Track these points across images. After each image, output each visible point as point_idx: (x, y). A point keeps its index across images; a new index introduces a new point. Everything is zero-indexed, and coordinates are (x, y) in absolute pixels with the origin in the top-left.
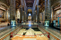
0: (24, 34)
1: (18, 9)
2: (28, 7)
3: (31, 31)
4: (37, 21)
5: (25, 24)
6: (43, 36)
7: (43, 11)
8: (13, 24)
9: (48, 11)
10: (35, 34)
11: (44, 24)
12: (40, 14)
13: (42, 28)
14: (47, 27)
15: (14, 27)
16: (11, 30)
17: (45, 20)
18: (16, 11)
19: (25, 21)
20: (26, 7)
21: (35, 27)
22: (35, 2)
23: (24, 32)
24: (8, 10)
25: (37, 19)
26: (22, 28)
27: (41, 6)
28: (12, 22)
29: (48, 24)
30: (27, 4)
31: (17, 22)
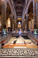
0: (15, 42)
1: (9, 18)
2: (18, 16)
3: (21, 39)
4: (26, 30)
5: (15, 32)
6: (32, 44)
7: (32, 19)
8: (4, 32)
9: (37, 20)
10: (25, 42)
11: (33, 32)
12: (29, 22)
13: (31, 36)
14: (36, 35)
15: (5, 35)
16: (3, 38)
17: (34, 29)
18: (7, 20)
19: (15, 29)
20: (16, 16)
21: (25, 35)
22: (24, 11)
23: (15, 40)
25: (26, 27)
26: (13, 36)
27: (30, 15)
28: (3, 30)
29: (37, 32)
30: (17, 13)
31: (8, 30)
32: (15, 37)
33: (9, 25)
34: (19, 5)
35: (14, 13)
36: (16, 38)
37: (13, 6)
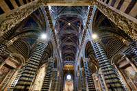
1: (44, 65)
7: (98, 68)
9: (108, 71)
12: (93, 75)
18: (38, 68)
20: (61, 60)
22: (78, 52)
24: (20, 68)
27: (91, 59)
33: (39, 82)
34: (69, 44)
35: (58, 54)
37: (59, 45)
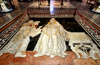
10: (67, 43)
32: (37, 23)
36: (40, 25)
